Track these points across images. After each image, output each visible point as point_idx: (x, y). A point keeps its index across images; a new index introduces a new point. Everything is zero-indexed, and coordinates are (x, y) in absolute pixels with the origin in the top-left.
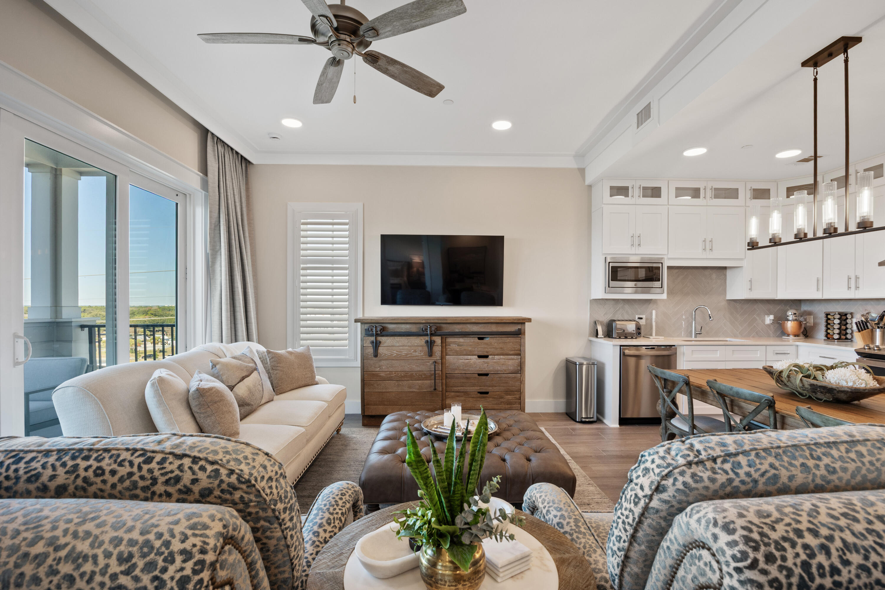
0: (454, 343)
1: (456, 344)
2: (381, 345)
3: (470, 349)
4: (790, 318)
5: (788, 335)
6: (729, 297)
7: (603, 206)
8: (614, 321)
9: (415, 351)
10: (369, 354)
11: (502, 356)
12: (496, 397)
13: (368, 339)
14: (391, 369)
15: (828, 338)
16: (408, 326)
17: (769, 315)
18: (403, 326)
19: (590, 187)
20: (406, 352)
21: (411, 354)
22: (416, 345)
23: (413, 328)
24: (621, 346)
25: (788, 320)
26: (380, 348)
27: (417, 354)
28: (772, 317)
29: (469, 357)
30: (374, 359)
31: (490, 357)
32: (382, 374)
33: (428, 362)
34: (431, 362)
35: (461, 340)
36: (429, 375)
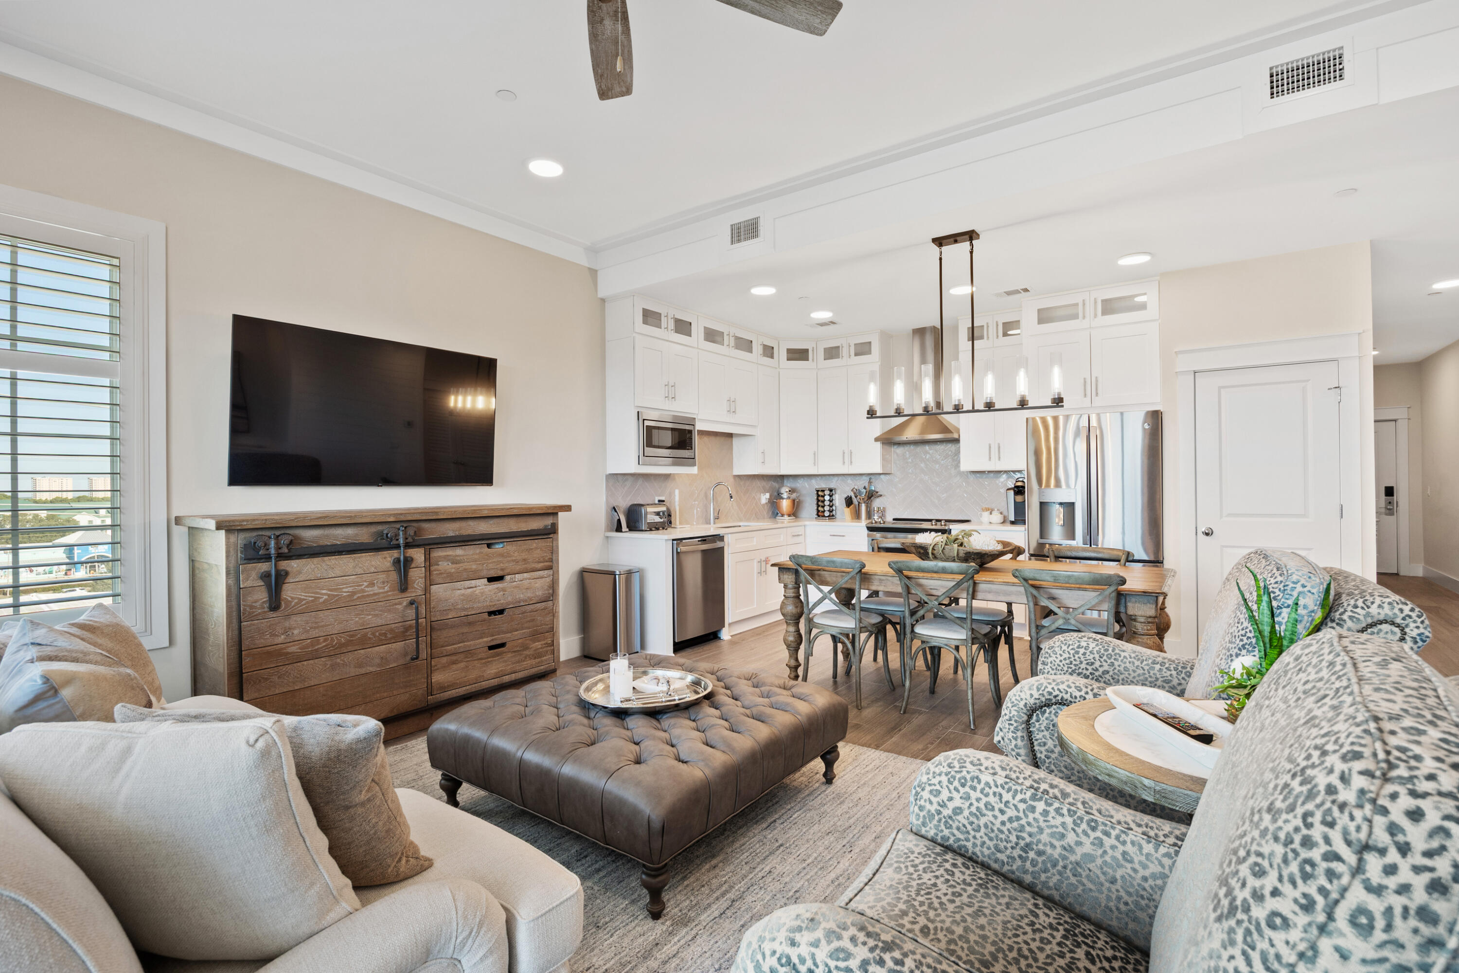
0: (446, 558)
1: (448, 560)
2: (290, 579)
3: (474, 567)
4: (785, 495)
5: (783, 515)
6: (737, 472)
7: (634, 335)
8: (642, 505)
9: (372, 584)
10: (258, 604)
11: (525, 575)
12: (518, 649)
13: (255, 568)
14: (314, 633)
15: (819, 516)
16: (350, 531)
17: (765, 492)
18: (339, 532)
19: (603, 300)
20: (350, 589)
21: (363, 591)
22: (373, 570)
23: (363, 535)
24: (673, 540)
25: (783, 499)
26: (286, 587)
27: (376, 589)
28: (768, 495)
29: (473, 582)
30: (272, 614)
31: (508, 578)
32: (293, 649)
33: (400, 604)
34: (405, 604)
35: (459, 551)
36: (402, 629)
